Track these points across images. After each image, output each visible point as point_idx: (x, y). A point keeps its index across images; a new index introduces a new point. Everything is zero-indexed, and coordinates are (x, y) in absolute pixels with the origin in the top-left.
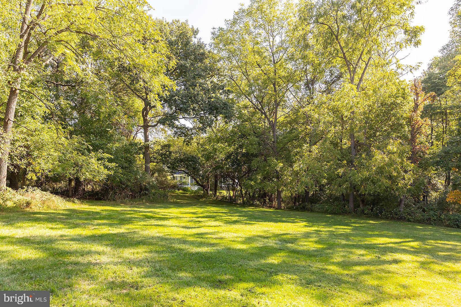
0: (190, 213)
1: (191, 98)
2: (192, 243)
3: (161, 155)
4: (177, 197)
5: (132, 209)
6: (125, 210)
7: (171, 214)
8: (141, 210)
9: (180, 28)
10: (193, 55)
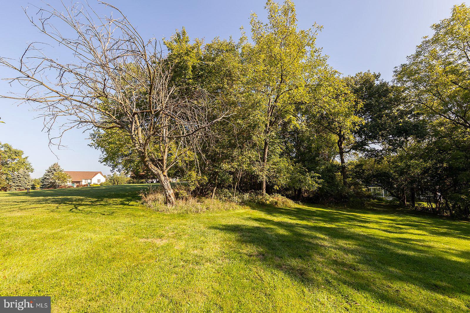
0: (388, 220)
1: (378, 127)
2: (396, 245)
3: (356, 172)
4: (373, 205)
5: (338, 211)
6: (332, 212)
7: (371, 219)
8: (344, 213)
9: (363, 78)
10: (377, 94)
